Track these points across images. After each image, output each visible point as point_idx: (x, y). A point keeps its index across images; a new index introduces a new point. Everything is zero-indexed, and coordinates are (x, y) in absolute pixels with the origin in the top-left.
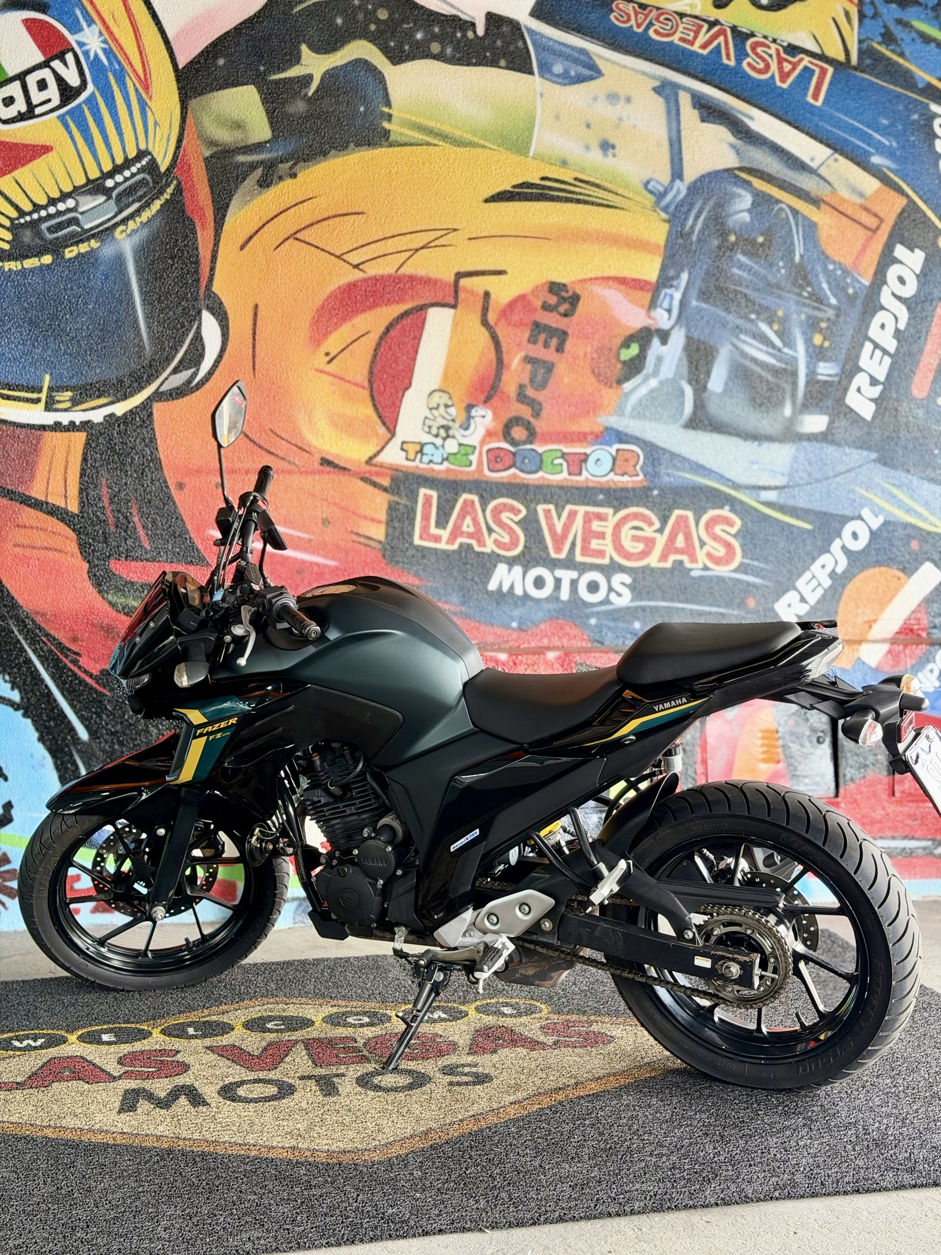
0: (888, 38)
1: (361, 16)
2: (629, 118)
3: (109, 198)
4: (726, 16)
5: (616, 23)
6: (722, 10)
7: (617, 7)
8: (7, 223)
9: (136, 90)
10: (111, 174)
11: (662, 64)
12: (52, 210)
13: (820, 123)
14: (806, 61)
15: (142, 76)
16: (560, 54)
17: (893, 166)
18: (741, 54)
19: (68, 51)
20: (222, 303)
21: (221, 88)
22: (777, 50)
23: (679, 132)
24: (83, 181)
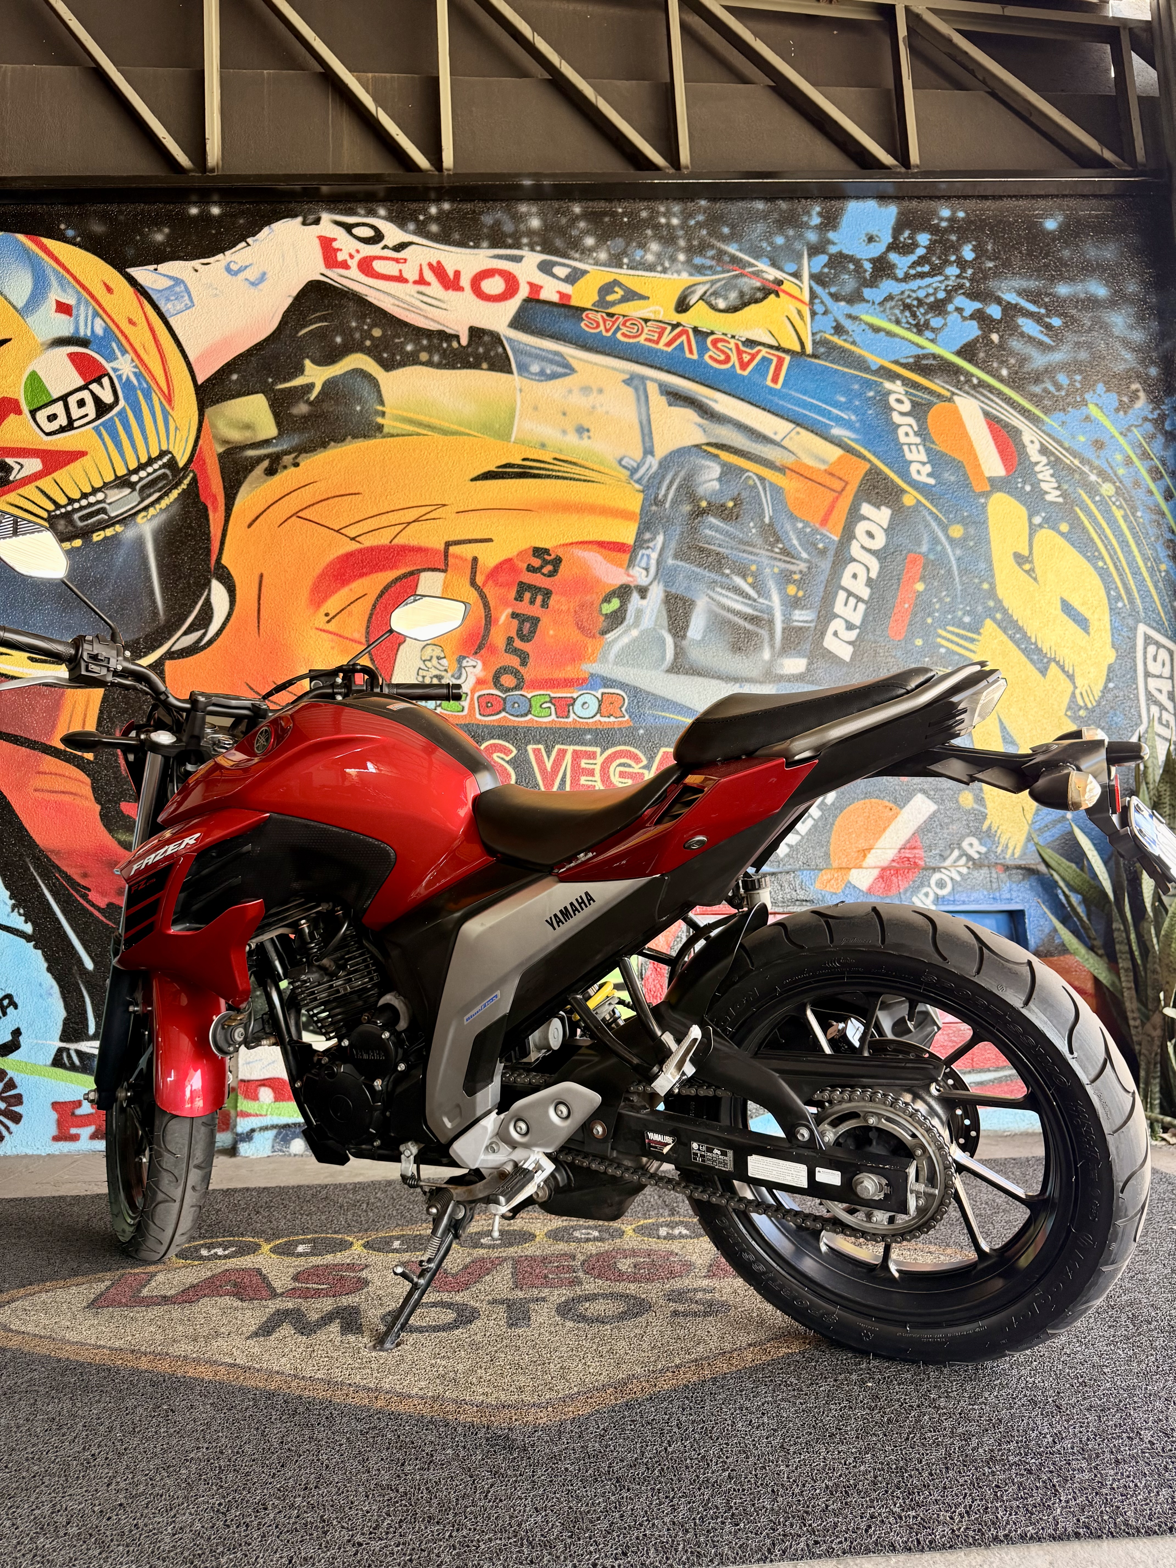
0: (839, 329)
1: (357, 335)
2: (602, 405)
3: (134, 490)
4: (688, 319)
5: (587, 329)
6: (683, 315)
7: (587, 316)
8: (45, 515)
9: (161, 403)
10: (136, 471)
11: (631, 361)
12: (84, 502)
13: (781, 403)
14: (764, 352)
15: (166, 392)
16: (538, 357)
17: (853, 436)
18: (703, 350)
19: (105, 375)
20: (229, 573)
21: (234, 397)
22: (737, 345)
23: (649, 416)
24: (113, 477)
